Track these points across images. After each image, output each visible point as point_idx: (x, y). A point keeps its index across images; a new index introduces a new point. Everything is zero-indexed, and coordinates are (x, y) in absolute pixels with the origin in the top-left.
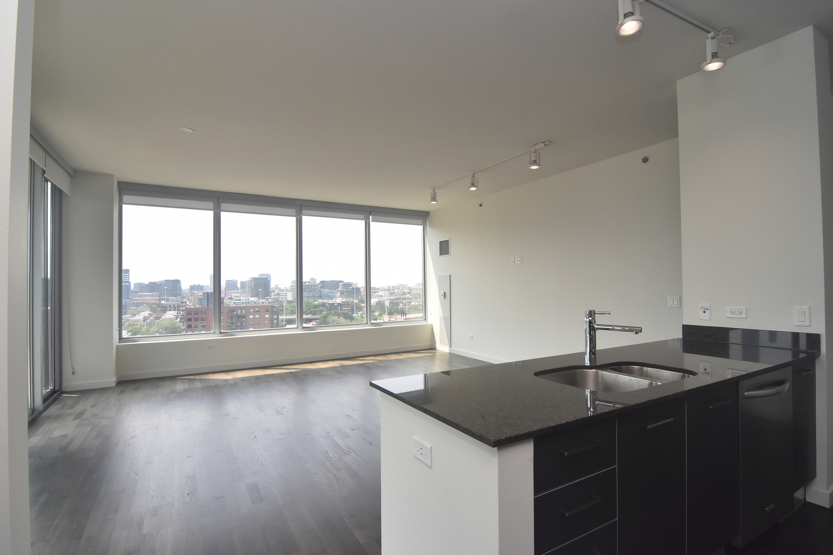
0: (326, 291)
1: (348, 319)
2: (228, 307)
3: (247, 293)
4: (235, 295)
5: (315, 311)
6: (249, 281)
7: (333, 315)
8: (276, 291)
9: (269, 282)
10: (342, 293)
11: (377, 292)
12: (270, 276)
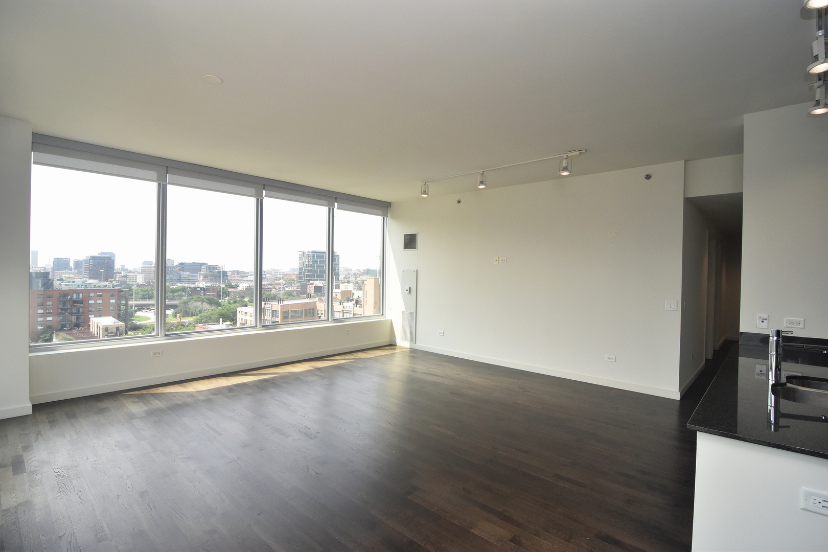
0: (186, 274)
1: (213, 305)
2: (60, 290)
3: (83, 274)
4: (67, 276)
5: (174, 296)
6: (86, 261)
7: (195, 301)
8: (123, 273)
9: (113, 261)
10: (205, 277)
11: (247, 276)
12: (114, 255)
